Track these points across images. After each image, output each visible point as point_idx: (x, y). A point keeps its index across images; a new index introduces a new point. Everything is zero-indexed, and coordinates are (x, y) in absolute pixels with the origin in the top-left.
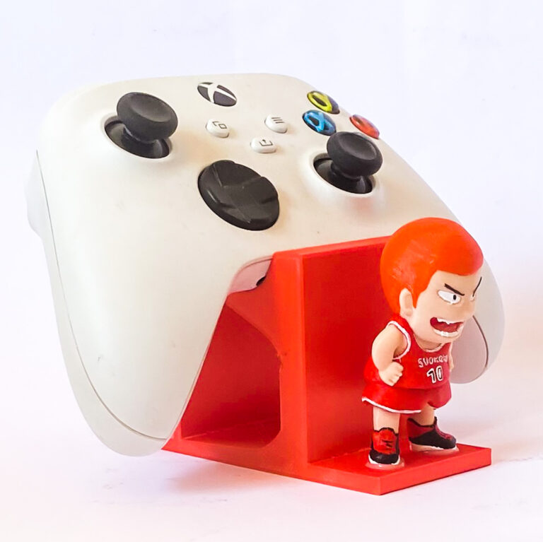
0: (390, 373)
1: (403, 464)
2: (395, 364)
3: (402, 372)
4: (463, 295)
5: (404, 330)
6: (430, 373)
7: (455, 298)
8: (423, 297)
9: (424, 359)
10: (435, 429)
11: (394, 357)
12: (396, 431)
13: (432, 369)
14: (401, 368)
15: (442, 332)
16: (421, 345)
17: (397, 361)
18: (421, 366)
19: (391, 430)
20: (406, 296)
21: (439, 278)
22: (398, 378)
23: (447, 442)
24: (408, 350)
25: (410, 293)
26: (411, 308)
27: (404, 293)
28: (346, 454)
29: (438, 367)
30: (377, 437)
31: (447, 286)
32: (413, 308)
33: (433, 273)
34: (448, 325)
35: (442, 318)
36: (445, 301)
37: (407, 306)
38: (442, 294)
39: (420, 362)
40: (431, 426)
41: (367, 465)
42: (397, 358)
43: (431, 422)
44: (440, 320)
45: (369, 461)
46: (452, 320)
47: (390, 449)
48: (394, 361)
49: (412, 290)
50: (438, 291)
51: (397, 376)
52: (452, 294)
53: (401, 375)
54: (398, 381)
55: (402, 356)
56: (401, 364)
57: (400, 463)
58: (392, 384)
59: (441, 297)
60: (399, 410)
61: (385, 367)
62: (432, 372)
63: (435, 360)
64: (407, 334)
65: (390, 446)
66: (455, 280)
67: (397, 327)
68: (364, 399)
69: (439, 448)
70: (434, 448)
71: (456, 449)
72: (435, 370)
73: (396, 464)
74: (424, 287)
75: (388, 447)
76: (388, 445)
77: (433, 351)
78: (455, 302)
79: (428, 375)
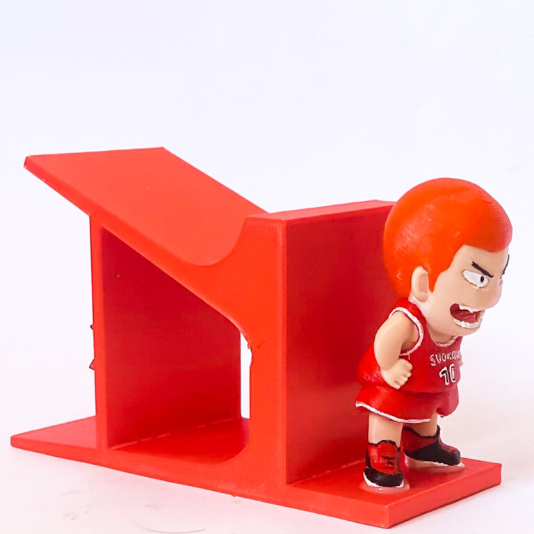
0: (396, 374)
1: (408, 487)
2: (403, 361)
3: (411, 371)
4: (491, 277)
5: (415, 320)
6: (442, 373)
7: (482, 279)
8: (444, 279)
9: (436, 355)
10: (438, 440)
11: (401, 353)
12: (398, 444)
13: (445, 369)
14: (410, 366)
15: (463, 322)
16: (434, 338)
17: (406, 358)
18: (433, 365)
19: (393, 443)
20: (422, 276)
21: (465, 254)
22: (406, 379)
23: (451, 456)
24: (419, 344)
25: (427, 273)
26: (426, 292)
27: (418, 272)
28: (328, 471)
29: (451, 366)
30: (374, 453)
31: (475, 265)
32: (429, 292)
33: (459, 248)
34: (472, 314)
35: (464, 305)
36: (471, 284)
37: (422, 289)
38: (468, 275)
39: (432, 360)
40: (434, 437)
41: (363, 487)
42: (404, 354)
43: (433, 433)
44: (462, 308)
45: (366, 482)
46: (476, 308)
47: (392, 468)
48: (401, 357)
49: (430, 269)
50: (463, 271)
51: (405, 376)
52: (480, 275)
53: (409, 375)
54: (406, 383)
55: (412, 351)
56: (410, 362)
57: (405, 486)
58: (398, 387)
59: (466, 279)
60: (406, 419)
61: (390, 365)
62: (444, 372)
63: (448, 357)
64: (419, 325)
65: (392, 464)
66: (484, 258)
67: (406, 315)
68: (358, 405)
69: (442, 464)
70: (436, 463)
71: (461, 465)
72: (448, 369)
73: (400, 486)
74: (446, 266)
75: (390, 465)
76: (389, 463)
77: (445, 345)
78: (482, 285)
79: (441, 376)
